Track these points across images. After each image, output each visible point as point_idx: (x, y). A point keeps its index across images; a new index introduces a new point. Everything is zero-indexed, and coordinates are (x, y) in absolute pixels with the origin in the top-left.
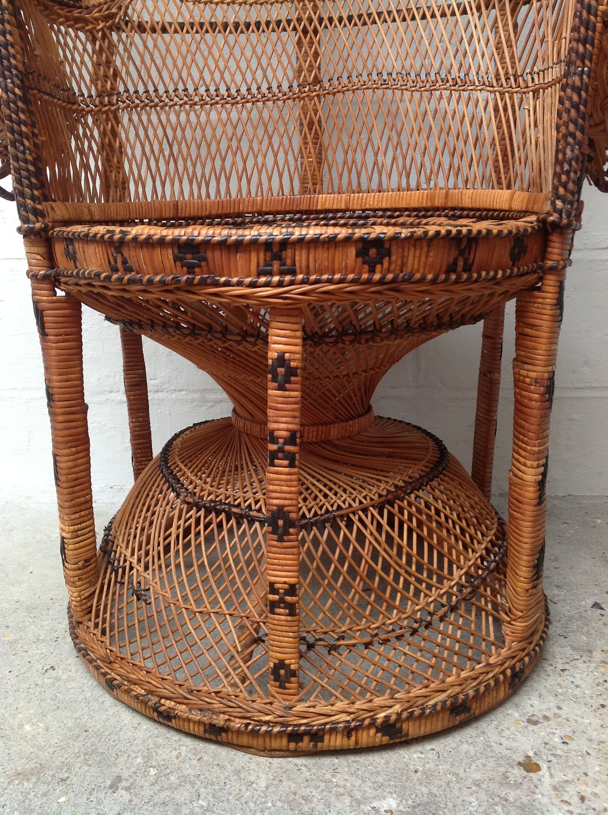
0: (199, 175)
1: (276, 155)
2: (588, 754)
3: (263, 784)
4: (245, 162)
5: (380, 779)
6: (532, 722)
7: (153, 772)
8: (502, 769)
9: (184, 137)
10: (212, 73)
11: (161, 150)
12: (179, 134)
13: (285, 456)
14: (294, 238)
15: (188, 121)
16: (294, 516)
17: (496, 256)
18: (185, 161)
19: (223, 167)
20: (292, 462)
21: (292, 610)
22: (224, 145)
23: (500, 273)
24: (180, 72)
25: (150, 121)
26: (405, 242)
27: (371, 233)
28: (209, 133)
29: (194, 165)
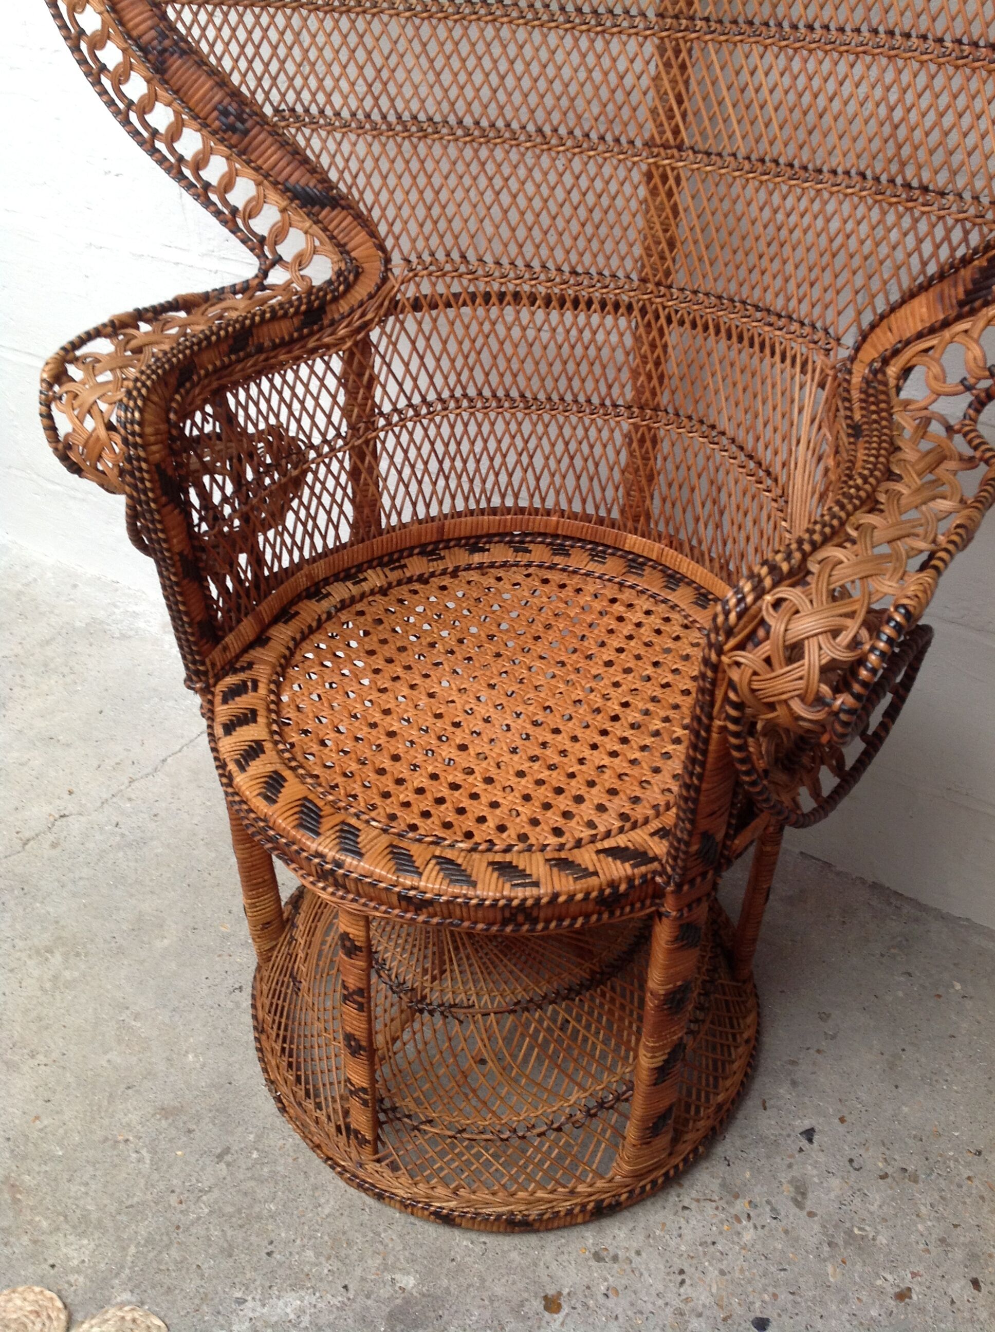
0: (477, 491)
1: (578, 478)
2: (617, 1318)
3: (327, 1211)
4: (538, 479)
5: (419, 1252)
6: (598, 1257)
7: (255, 1155)
8: (526, 1295)
9: (459, 451)
10: (502, 375)
11: (426, 470)
12: (452, 448)
13: (355, 1002)
14: (341, 871)
15: (466, 432)
16: (364, 1044)
17: (573, 909)
18: (459, 477)
19: (510, 483)
20: (361, 1008)
21: (365, 1103)
22: (511, 459)
23: (580, 921)
24: (459, 375)
25: (412, 440)
26: (448, 902)
27: (413, 888)
28: (492, 445)
29: (471, 481)
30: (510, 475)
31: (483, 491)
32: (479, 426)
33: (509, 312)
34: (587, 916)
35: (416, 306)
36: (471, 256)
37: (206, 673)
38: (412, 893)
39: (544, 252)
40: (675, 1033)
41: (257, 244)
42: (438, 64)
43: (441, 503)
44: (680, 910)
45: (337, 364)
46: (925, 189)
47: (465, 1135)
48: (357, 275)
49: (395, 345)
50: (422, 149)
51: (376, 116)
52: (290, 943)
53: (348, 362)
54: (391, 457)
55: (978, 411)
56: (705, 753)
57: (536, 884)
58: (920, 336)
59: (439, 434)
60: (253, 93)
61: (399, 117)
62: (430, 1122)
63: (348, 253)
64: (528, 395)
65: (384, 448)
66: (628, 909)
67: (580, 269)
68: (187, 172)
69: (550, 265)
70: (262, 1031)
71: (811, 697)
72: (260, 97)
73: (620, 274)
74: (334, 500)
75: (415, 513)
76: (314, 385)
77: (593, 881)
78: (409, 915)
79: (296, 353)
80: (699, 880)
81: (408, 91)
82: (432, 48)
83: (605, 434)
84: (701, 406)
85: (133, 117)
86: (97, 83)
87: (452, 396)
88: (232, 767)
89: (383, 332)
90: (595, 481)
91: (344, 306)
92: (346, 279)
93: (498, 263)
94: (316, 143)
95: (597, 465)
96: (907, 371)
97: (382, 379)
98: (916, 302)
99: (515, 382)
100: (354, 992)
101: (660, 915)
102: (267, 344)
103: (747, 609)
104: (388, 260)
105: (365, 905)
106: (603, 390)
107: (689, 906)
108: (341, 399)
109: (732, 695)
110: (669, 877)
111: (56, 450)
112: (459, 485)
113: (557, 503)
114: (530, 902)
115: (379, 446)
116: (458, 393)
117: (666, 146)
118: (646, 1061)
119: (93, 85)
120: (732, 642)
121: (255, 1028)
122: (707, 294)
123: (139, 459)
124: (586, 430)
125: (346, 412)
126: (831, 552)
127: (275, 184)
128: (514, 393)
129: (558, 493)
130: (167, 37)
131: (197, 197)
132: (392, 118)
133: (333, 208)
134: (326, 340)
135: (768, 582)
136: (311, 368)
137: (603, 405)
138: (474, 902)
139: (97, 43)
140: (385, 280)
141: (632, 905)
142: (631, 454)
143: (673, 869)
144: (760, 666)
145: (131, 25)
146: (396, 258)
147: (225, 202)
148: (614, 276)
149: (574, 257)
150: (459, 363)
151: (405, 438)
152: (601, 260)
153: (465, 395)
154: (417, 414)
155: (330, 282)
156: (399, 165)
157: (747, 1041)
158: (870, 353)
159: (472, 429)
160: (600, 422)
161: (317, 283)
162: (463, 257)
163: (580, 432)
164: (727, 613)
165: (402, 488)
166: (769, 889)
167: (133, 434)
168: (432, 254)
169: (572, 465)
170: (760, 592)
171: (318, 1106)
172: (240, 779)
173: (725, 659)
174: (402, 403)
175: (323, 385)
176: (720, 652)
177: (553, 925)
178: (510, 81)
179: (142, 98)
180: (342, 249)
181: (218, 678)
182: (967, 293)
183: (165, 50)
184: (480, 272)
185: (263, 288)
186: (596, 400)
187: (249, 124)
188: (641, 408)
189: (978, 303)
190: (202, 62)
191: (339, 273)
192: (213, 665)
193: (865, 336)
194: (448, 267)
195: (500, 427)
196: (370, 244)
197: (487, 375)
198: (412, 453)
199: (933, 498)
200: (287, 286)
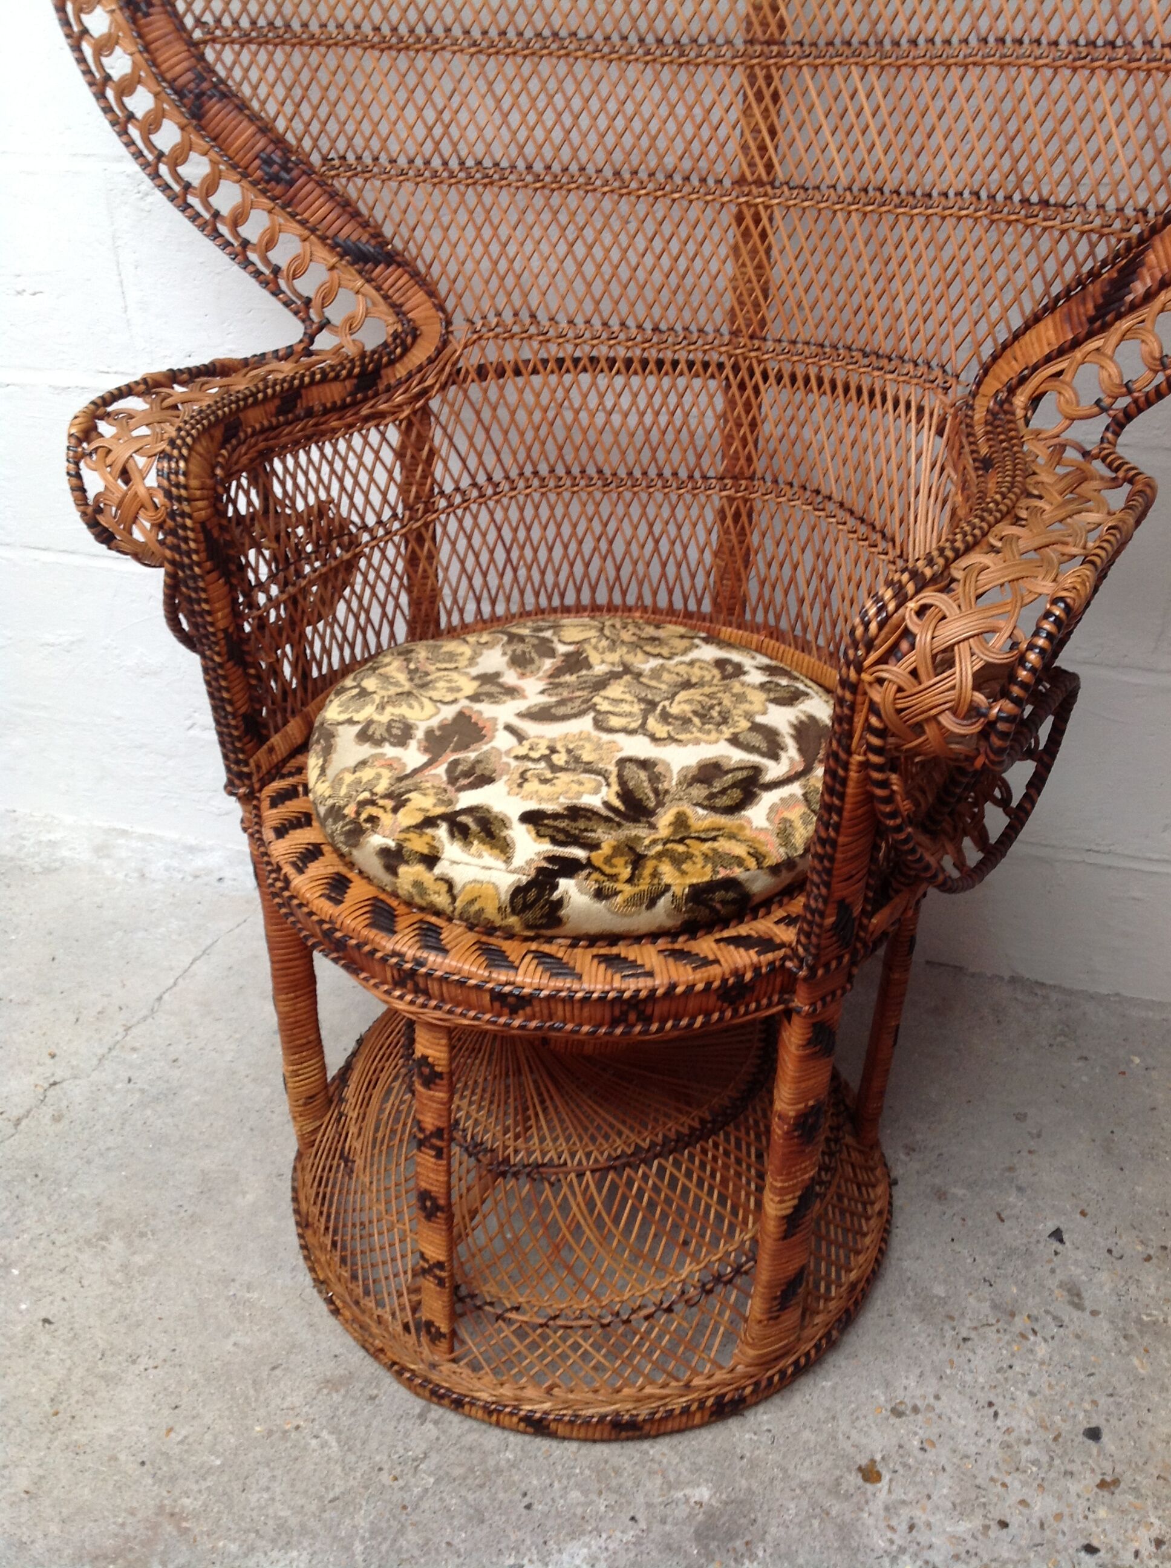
0: (549, 584)
1: (664, 565)
4: (618, 569)
9: (528, 537)
10: (577, 450)
11: (492, 560)
12: (522, 534)
13: (433, 1147)
14: (423, 970)
15: (537, 515)
16: (442, 1202)
17: (692, 1004)
18: (529, 569)
19: (586, 574)
20: (439, 1154)
21: (441, 1282)
22: (588, 546)
23: (700, 1020)
24: (529, 449)
25: (476, 524)
26: (549, 998)
27: (507, 983)
28: (566, 530)
29: (543, 573)
30: (587, 565)
31: (556, 584)
32: (552, 508)
33: (585, 379)
34: (708, 1014)
35: (482, 372)
36: (542, 316)
37: (249, 776)
38: (507, 989)
39: (623, 307)
40: (805, 1171)
41: (301, 307)
42: (506, 103)
43: (508, 599)
44: (813, 1004)
45: (394, 435)
46: (1045, 203)
47: (560, 1322)
48: (415, 338)
49: (458, 415)
50: (487, 198)
51: (436, 163)
52: (338, 1120)
53: (406, 433)
54: (453, 544)
55: (1117, 434)
56: (842, 796)
57: (650, 974)
58: (1048, 359)
59: (506, 518)
60: (300, 140)
61: (462, 163)
62: (517, 1309)
63: (405, 314)
64: (607, 472)
65: (445, 533)
66: (753, 1006)
67: (663, 326)
68: (223, 229)
69: (631, 323)
70: (307, 1225)
71: (964, 708)
72: (307, 144)
73: (709, 328)
74: (389, 592)
75: (479, 611)
76: (369, 458)
77: (714, 971)
78: (502, 1020)
79: (350, 420)
80: (834, 964)
81: (472, 134)
82: (499, 87)
83: (695, 512)
84: (803, 470)
85: (163, 169)
86: (123, 132)
87: (521, 474)
88: (288, 869)
89: (443, 401)
90: (684, 566)
91: (401, 370)
92: (403, 342)
93: (571, 322)
94: (369, 196)
95: (685, 548)
96: (1035, 401)
97: (443, 453)
98: (1041, 326)
99: (592, 456)
100: (432, 1135)
101: (788, 1013)
102: (318, 408)
103: (888, 617)
104: (449, 323)
105: (450, 1012)
106: (692, 459)
107: (823, 999)
108: (397, 475)
109: (874, 720)
110: (801, 960)
111: (84, 514)
112: (529, 578)
113: (640, 597)
114: (643, 994)
115: (439, 530)
116: (528, 470)
117: (759, 183)
118: (774, 1207)
119: (120, 134)
120: (873, 656)
121: (298, 1224)
122: (807, 343)
123: (183, 515)
124: (673, 509)
125: (404, 490)
126: (976, 558)
127: (323, 239)
128: (591, 471)
129: (641, 584)
130: (204, 79)
131: (234, 256)
132: (454, 164)
133: (388, 266)
134: (383, 407)
135: (910, 588)
136: (365, 438)
137: (691, 477)
138: (579, 995)
139: (126, 88)
140: (445, 343)
141: (758, 1002)
142: (727, 532)
143: (806, 950)
144: (905, 680)
145: (164, 67)
146: (458, 321)
147: (266, 261)
148: (701, 331)
149: (657, 311)
150: (529, 436)
151: (468, 522)
152: (687, 314)
153: (536, 473)
154: (482, 495)
155: (385, 345)
156: (462, 217)
157: (880, 1213)
158: (992, 385)
159: (544, 511)
160: (688, 498)
161: (369, 347)
162: (533, 316)
163: (666, 512)
164: (866, 625)
165: (464, 582)
166: (897, 1027)
167: (178, 485)
168: (498, 314)
169: (656, 549)
170: (902, 599)
171: (380, 1303)
172: (298, 881)
173: (865, 677)
174: (465, 482)
175: (378, 458)
176: (860, 670)
177: (669, 1024)
178: (584, 121)
179: (174, 149)
180: (397, 309)
181: (264, 783)
182: (1097, 307)
183: (203, 93)
184: (552, 333)
185: (309, 353)
186: (683, 474)
187: (295, 173)
188: (735, 478)
189: (1109, 318)
190: (242, 106)
191: (395, 335)
192: (258, 767)
193: (986, 369)
194: (516, 329)
195: (575, 509)
196: (429, 304)
197: (561, 448)
198: (477, 540)
199: (1079, 512)
200: (337, 351)
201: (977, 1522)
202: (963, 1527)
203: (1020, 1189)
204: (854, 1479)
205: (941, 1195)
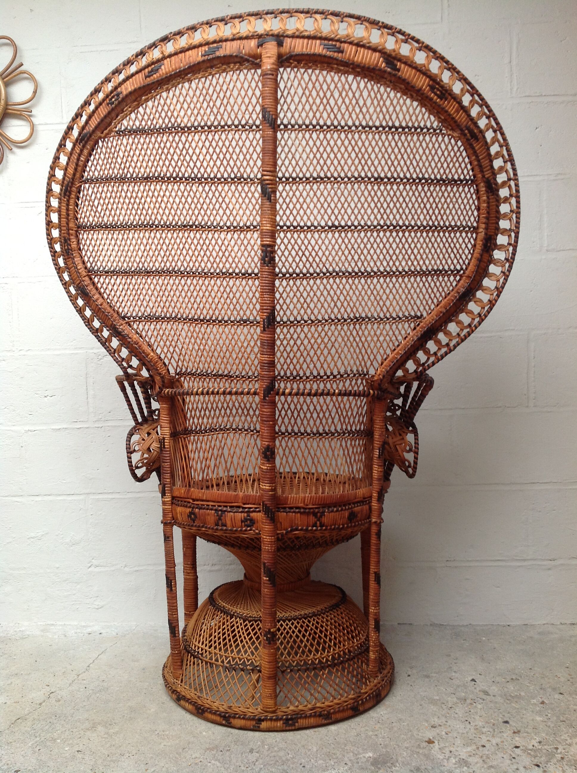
201: (474, 747)
202: (469, 749)
203: (455, 672)
204: (425, 744)
205: (428, 677)
